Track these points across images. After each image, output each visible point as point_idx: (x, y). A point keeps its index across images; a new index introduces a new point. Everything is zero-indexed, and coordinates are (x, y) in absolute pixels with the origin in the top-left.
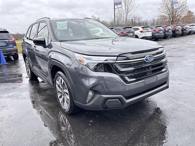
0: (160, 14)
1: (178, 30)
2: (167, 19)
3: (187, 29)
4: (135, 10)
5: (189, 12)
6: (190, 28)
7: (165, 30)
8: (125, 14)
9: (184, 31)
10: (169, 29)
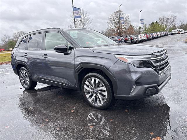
0: (110, 27)
1: (128, 40)
2: (115, 31)
3: (134, 39)
4: (89, 23)
5: (131, 25)
6: (136, 38)
7: (119, 40)
8: (81, 26)
9: (132, 41)
10: (122, 39)
